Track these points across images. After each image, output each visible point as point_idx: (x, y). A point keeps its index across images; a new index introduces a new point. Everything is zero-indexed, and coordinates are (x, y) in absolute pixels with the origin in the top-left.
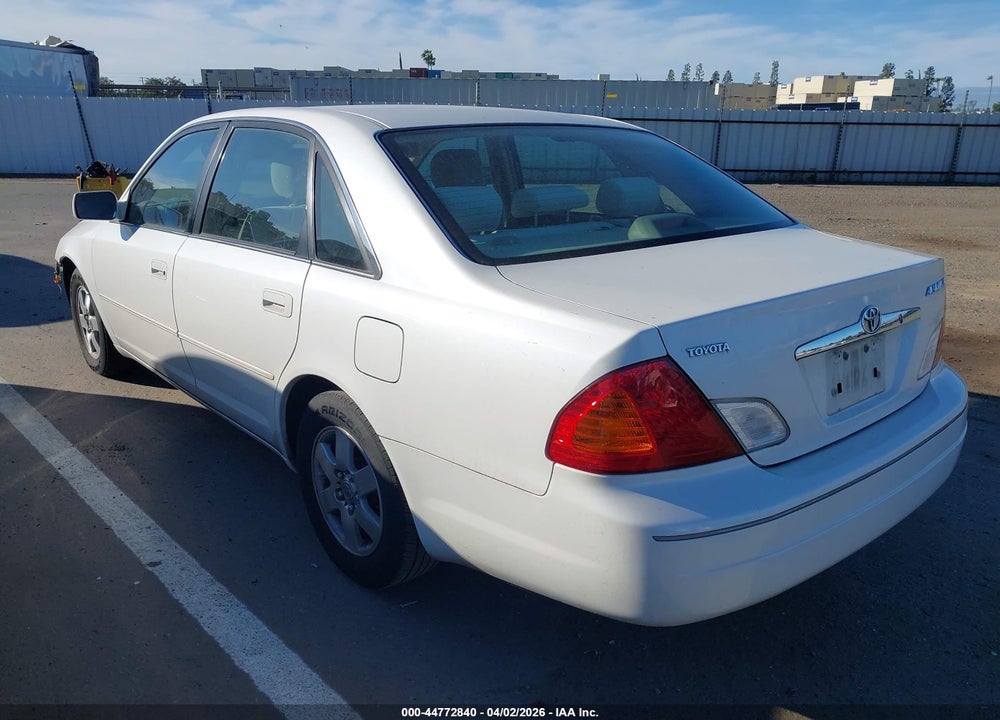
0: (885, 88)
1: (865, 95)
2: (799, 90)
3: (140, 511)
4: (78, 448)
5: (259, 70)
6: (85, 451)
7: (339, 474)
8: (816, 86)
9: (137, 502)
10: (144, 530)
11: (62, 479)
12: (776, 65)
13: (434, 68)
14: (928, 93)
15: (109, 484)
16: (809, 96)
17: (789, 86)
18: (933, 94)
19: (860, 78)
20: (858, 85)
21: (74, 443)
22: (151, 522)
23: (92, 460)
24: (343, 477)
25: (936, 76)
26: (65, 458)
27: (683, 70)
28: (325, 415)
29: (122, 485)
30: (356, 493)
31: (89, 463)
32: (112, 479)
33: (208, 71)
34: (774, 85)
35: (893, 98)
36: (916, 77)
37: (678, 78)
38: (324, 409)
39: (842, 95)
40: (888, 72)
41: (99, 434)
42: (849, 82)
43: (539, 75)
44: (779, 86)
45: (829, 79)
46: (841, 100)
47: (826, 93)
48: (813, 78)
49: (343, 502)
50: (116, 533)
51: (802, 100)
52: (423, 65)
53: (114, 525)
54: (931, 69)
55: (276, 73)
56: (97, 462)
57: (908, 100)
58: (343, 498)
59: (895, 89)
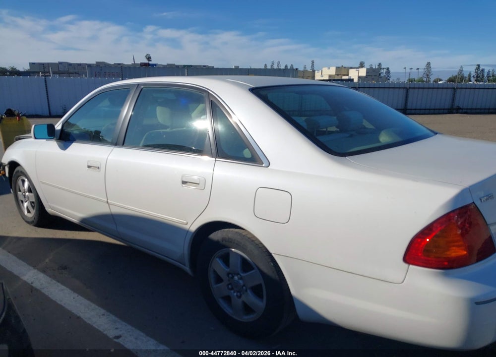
0: (363, 72)
1: (354, 75)
2: (325, 73)
3: (93, 305)
4: (39, 270)
5: (60, 63)
6: (44, 271)
7: (230, 276)
8: (332, 71)
9: (89, 299)
10: (102, 317)
11: (37, 290)
12: (313, 62)
13: (151, 63)
14: (380, 74)
15: (67, 291)
16: (330, 76)
17: (320, 71)
18: (382, 75)
19: (351, 68)
20: (351, 71)
21: (34, 267)
22: (103, 311)
23: (50, 277)
24: (233, 277)
25: (382, 67)
26: (32, 276)
27: (271, 64)
28: (224, 243)
29: (75, 289)
30: (244, 285)
31: (49, 279)
32: (67, 287)
33: (34, 64)
34: (314, 71)
35: (367, 76)
36: (374, 67)
37: (269, 67)
38: (223, 239)
39: (345, 75)
40: (362, 65)
41: (47, 260)
42: (347, 70)
43: (205, 66)
44: (316, 72)
45: (337, 68)
46: (344, 78)
47: (337, 74)
48: (331, 68)
49: (232, 291)
50: (86, 320)
51: (327, 78)
52: (146, 61)
53: (82, 315)
54: (380, 64)
55: (70, 64)
56: (53, 277)
57: (373, 77)
58: (232, 289)
59: (367, 73)
